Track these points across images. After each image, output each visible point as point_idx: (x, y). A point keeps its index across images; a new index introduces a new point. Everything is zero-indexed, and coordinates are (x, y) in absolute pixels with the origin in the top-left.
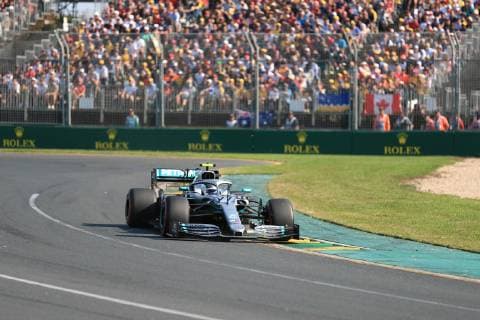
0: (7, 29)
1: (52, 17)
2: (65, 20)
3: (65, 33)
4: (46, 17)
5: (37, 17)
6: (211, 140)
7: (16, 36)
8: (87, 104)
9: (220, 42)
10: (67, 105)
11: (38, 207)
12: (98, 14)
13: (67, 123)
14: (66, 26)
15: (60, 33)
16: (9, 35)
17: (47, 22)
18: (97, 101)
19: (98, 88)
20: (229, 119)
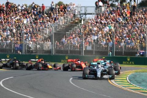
0: (63, 23)
1: (78, 20)
2: (82, 20)
3: (82, 25)
4: (76, 19)
5: (73, 19)
6: (130, 61)
7: (66, 26)
8: (89, 48)
9: (134, 28)
10: (82, 49)
11: (73, 82)
12: (93, 18)
13: (82, 54)
14: (82, 22)
15: (81, 25)
16: (64, 25)
17: (76, 21)
18: (92, 48)
19: (93, 43)
20: (137, 53)
